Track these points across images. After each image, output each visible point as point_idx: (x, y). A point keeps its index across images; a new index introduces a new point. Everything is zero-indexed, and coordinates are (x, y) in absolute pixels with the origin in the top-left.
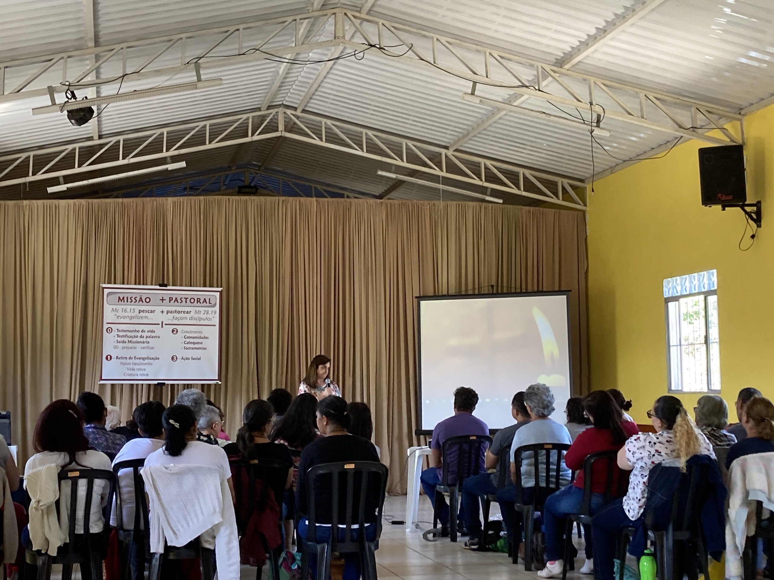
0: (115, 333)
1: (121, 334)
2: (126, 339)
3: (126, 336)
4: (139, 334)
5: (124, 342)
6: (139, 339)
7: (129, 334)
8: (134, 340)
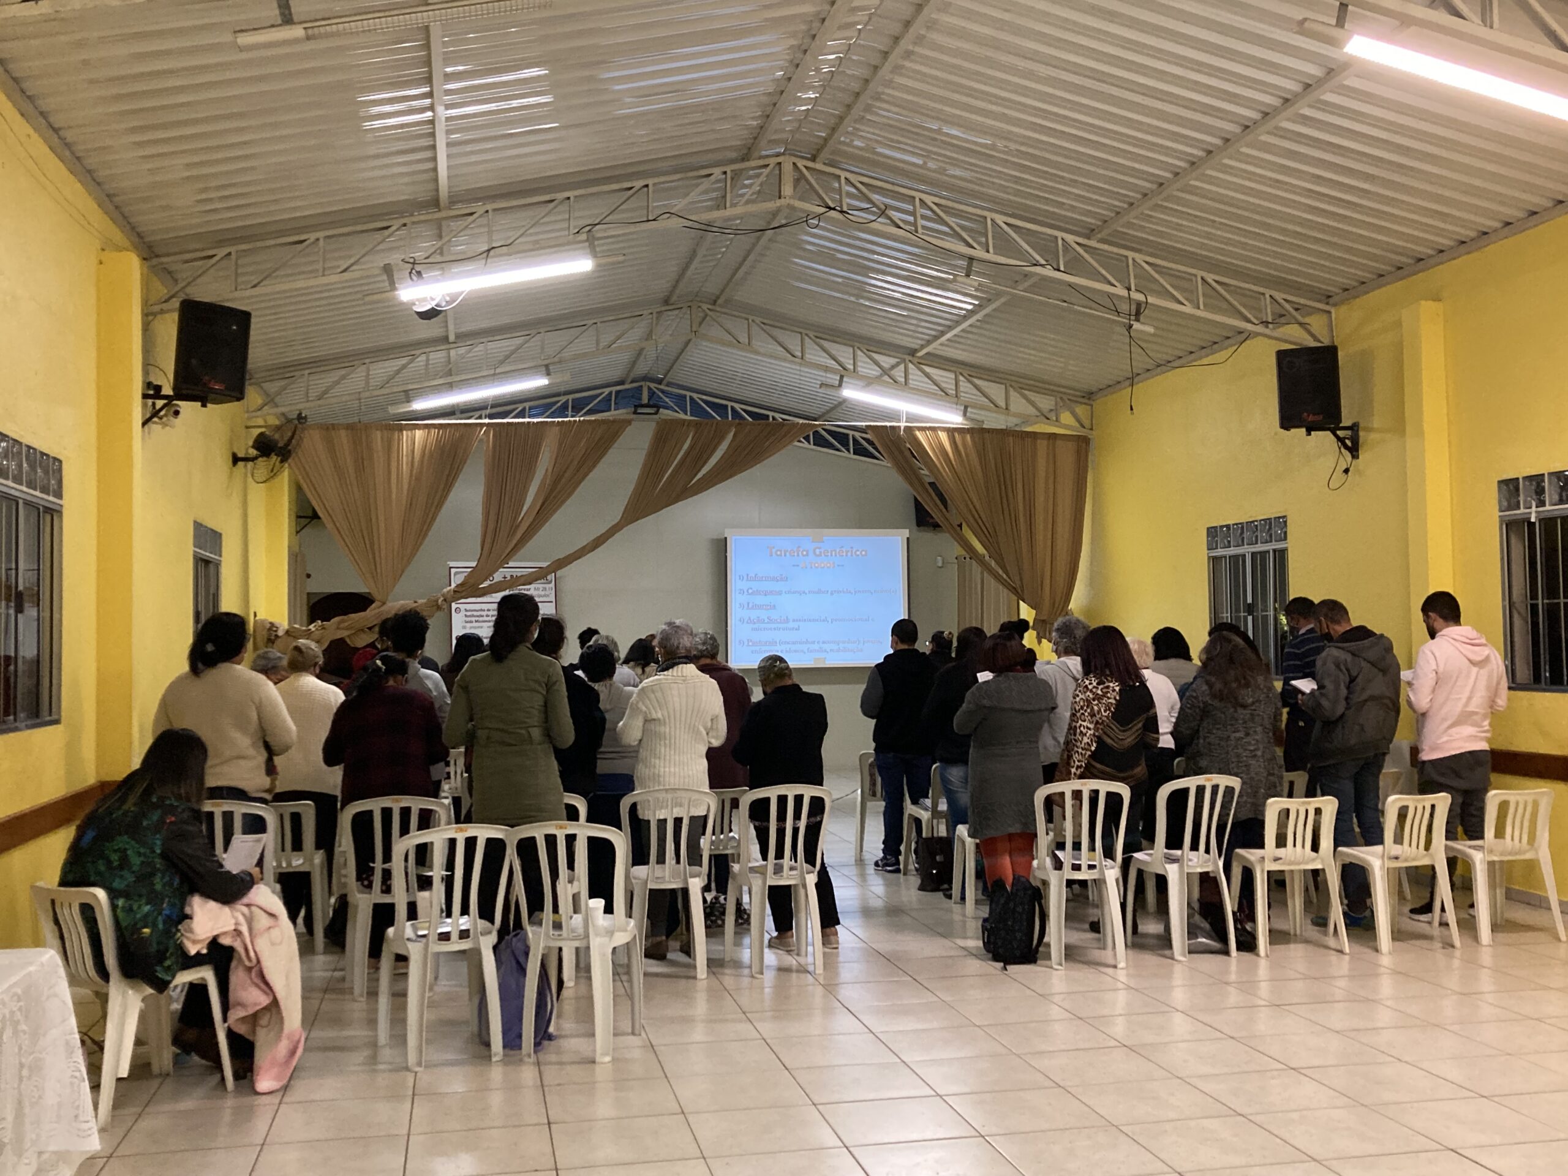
0: (463, 613)
1: (469, 613)
2: (473, 619)
3: (473, 616)
4: (484, 613)
5: (471, 622)
6: (485, 619)
7: (475, 613)
8: (481, 619)
